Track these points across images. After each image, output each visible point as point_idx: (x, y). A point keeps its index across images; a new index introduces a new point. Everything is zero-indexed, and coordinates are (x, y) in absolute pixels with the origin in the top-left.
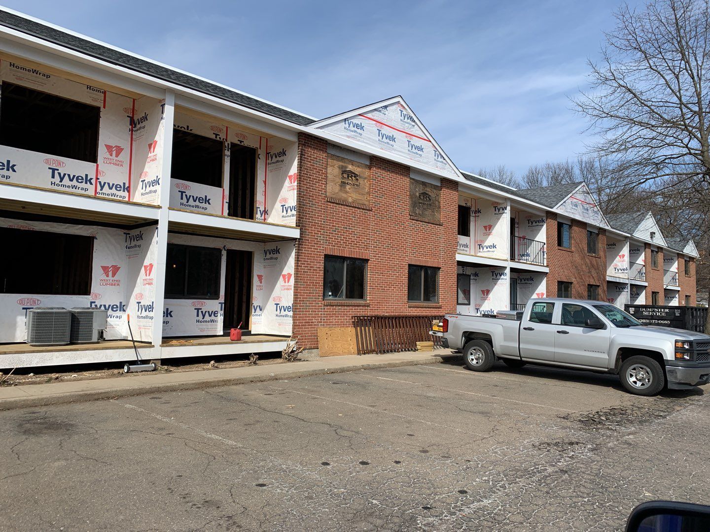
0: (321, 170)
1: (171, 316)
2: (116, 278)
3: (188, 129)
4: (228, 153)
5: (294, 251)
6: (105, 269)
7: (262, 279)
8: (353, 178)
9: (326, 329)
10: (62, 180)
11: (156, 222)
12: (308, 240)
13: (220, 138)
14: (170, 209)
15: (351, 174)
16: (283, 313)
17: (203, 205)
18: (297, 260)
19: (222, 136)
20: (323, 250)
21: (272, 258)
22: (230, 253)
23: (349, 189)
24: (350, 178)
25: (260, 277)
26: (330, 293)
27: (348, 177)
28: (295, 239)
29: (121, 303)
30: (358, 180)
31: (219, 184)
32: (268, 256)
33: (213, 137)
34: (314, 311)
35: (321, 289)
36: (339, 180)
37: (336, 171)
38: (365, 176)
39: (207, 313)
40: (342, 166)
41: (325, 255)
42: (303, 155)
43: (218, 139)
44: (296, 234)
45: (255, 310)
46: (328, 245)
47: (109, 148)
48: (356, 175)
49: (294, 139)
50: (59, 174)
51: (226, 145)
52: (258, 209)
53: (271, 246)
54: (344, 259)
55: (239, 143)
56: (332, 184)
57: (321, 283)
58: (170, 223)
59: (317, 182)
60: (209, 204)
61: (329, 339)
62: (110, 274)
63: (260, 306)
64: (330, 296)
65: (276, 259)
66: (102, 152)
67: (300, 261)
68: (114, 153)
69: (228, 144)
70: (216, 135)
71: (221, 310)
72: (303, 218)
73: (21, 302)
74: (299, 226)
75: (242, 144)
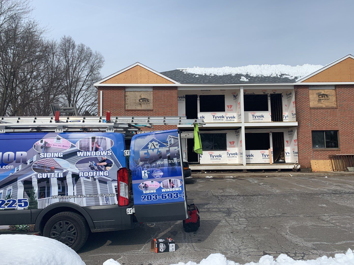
0: (306, 97)
1: (253, 156)
2: (234, 145)
3: (253, 94)
4: (269, 98)
5: (296, 131)
6: (230, 142)
7: (288, 142)
8: (325, 96)
9: (315, 161)
10: (216, 118)
11: (240, 127)
12: (303, 126)
13: (266, 94)
14: (244, 122)
15: (323, 95)
16: (296, 155)
17: (261, 118)
18: (298, 134)
19: (266, 93)
20: (311, 129)
21: (291, 134)
22: (274, 134)
23: (323, 102)
24: (323, 97)
25: (287, 142)
26: (317, 146)
27: (322, 97)
28: (296, 126)
29: (236, 153)
30: (328, 97)
31: (267, 110)
32: (290, 133)
33: (263, 94)
34: (308, 154)
35: (311, 145)
36: (317, 99)
37: (315, 96)
38: (332, 94)
39: (266, 155)
40: (318, 93)
41: (312, 131)
42: (297, 93)
43: (265, 94)
44: (296, 124)
45: (286, 154)
46: (313, 127)
47: (228, 106)
48: (327, 95)
49: (293, 88)
50: (215, 117)
51: (268, 95)
52: (284, 116)
53: (290, 129)
54: (323, 131)
55: (274, 93)
56: (313, 101)
57: (311, 142)
58: (245, 127)
59: (305, 102)
60: (263, 117)
61: (317, 164)
62: (232, 144)
63: (288, 153)
64: (317, 147)
65: (292, 134)
66: (226, 108)
67: (299, 134)
68: (230, 107)
69: (269, 95)
70: (264, 93)
71: (272, 154)
72: (299, 118)
73: (209, 153)
74: (297, 121)
75: (275, 93)
